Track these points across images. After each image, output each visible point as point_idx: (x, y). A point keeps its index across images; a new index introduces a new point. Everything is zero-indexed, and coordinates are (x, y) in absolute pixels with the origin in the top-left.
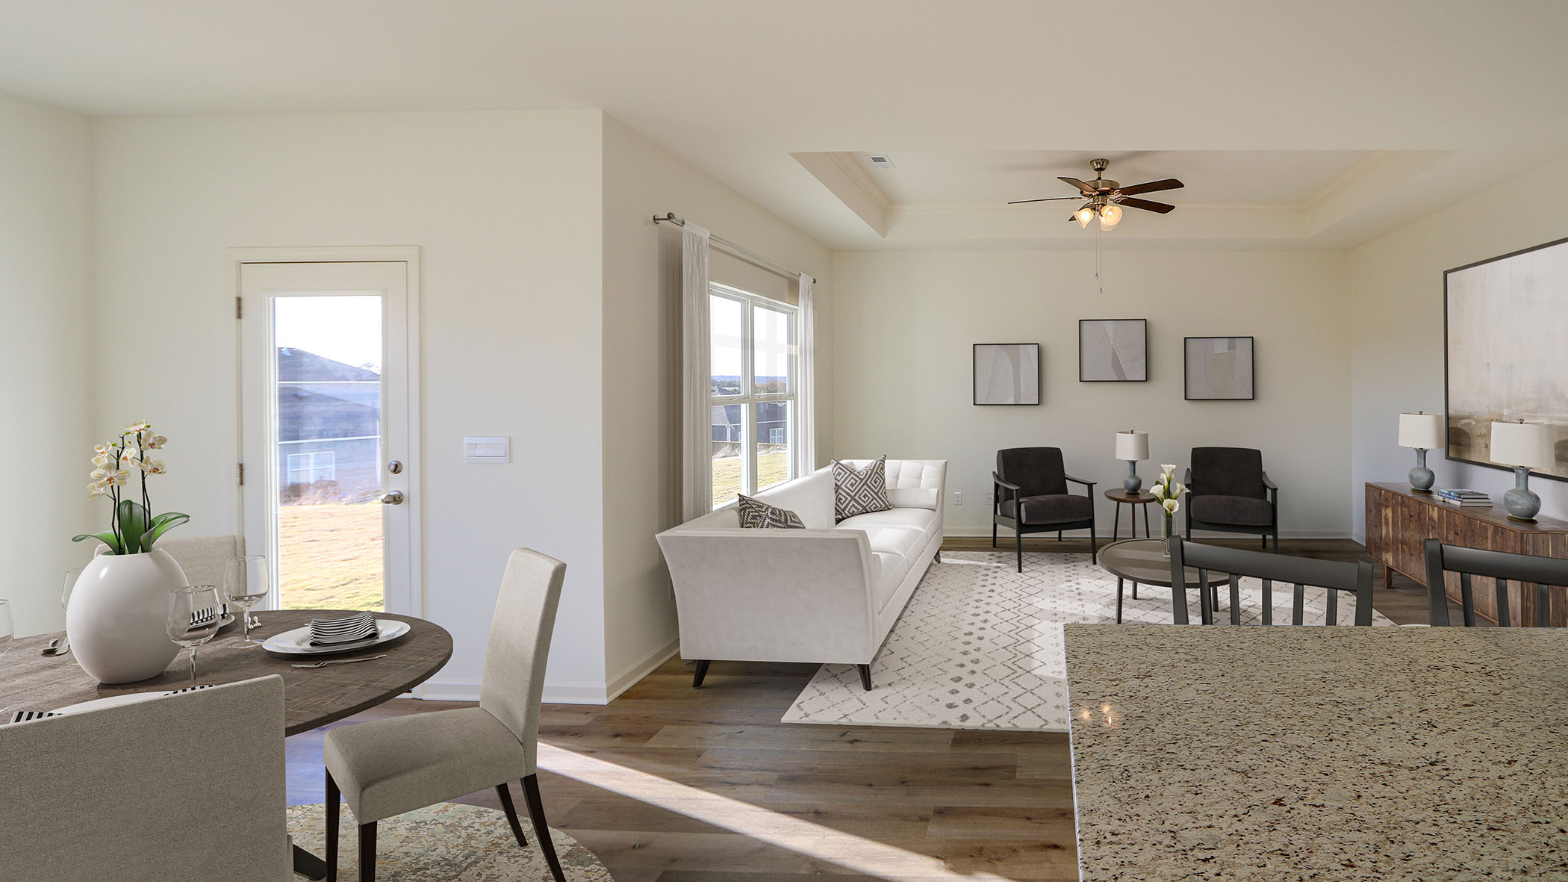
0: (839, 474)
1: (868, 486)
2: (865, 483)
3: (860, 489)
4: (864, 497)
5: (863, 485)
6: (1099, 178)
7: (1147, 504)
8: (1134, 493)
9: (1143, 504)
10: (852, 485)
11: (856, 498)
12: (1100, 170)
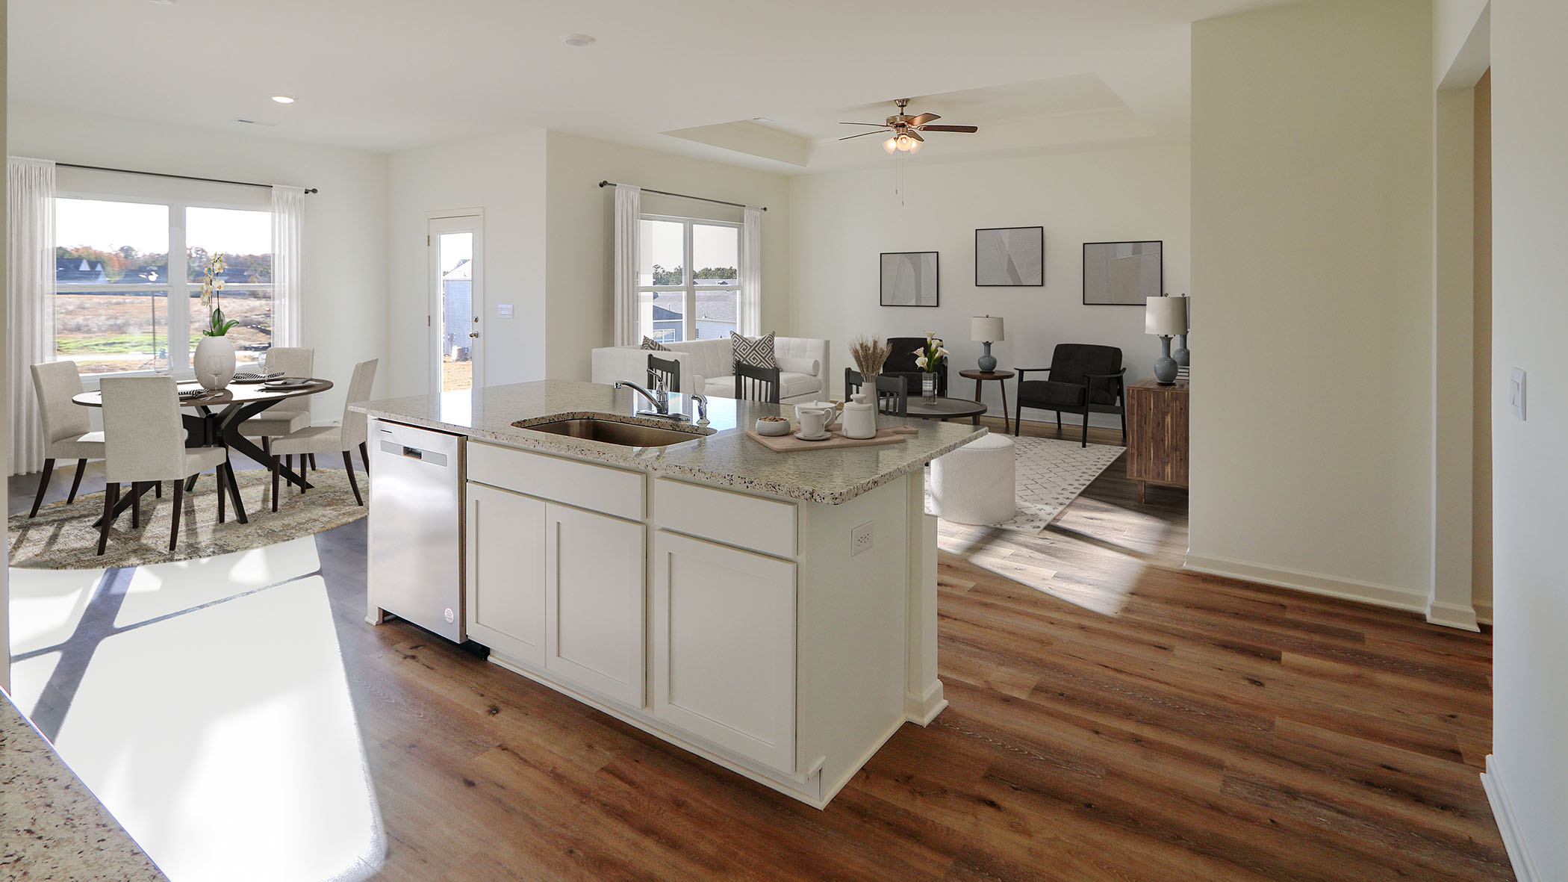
0: (735, 341)
1: (756, 351)
2: (754, 349)
3: (750, 353)
4: (754, 359)
5: (752, 351)
6: (902, 114)
7: (1004, 380)
8: (988, 372)
9: (999, 381)
10: (744, 350)
11: (747, 359)
12: (902, 106)
